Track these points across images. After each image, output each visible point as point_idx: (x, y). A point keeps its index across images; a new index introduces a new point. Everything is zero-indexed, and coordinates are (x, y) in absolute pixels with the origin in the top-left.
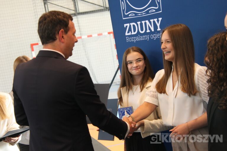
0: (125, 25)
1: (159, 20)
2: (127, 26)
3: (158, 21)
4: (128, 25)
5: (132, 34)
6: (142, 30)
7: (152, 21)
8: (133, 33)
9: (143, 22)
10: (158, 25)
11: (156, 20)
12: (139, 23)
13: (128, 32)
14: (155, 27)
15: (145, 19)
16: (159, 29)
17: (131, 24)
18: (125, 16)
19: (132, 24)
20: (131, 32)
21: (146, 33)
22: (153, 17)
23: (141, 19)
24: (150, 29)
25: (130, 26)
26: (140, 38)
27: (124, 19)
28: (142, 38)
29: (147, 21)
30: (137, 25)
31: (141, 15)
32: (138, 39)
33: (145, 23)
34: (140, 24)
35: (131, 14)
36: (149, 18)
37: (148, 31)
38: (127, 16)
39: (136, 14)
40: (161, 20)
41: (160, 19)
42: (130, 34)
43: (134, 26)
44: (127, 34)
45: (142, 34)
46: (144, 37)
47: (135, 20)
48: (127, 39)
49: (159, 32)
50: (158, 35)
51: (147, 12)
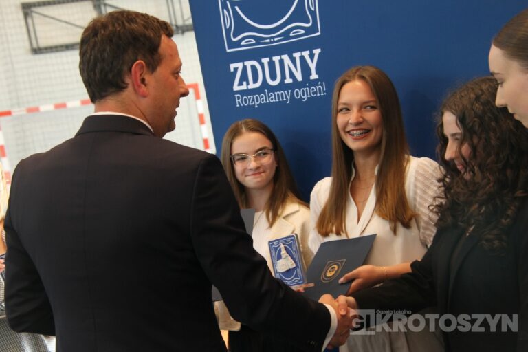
0: (232, 66)
1: (314, 54)
2: (236, 69)
3: (312, 56)
4: (240, 65)
5: (250, 87)
6: (273, 77)
7: (297, 55)
8: (252, 86)
9: (276, 59)
10: (313, 66)
11: (306, 54)
12: (266, 61)
13: (240, 84)
15: (280, 50)
16: (314, 76)
17: (246, 63)
18: (232, 45)
19: (248, 64)
20: (248, 84)
21: (282, 86)
22: (300, 46)
23: (270, 52)
24: (292, 75)
25: (245, 68)
26: (269, 97)
27: (228, 51)
28: (273, 98)
29: (286, 58)
30: (262, 65)
31: (271, 42)
32: (263, 99)
33: (282, 62)
34: (269, 63)
35: (246, 40)
36: (289, 50)
37: (288, 80)
38: (238, 44)
39: (258, 40)
40: (320, 53)
41: (317, 52)
42: (244, 87)
43: (253, 67)
44: (236, 88)
45: (273, 89)
46: (278, 94)
47: (256, 55)
48: (238, 101)
49: (315, 82)
50: (313, 89)
51: (286, 35)
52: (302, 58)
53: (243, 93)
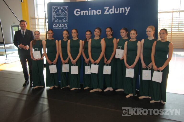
0: (53, 24)
2: (54, 24)
3: (66, 24)
4: (55, 24)
6: (60, 26)
7: (64, 24)
8: (56, 26)
9: (61, 24)
10: (66, 25)
11: (65, 24)
12: (59, 24)
13: (54, 26)
14: (65, 26)
15: (61, 23)
16: (66, 26)
18: (53, 21)
19: (56, 24)
21: (61, 27)
22: (65, 23)
23: (60, 23)
24: (63, 26)
25: (55, 25)
28: (59, 28)
29: (62, 24)
30: (58, 24)
32: (58, 28)
33: (61, 25)
35: (56, 21)
36: (63, 23)
37: (62, 26)
38: (55, 22)
39: (58, 22)
41: (67, 24)
42: (55, 26)
43: (57, 25)
44: (53, 26)
45: (60, 27)
47: (58, 23)
48: (53, 28)
49: (66, 27)
50: (66, 28)
51: (63, 22)
52: (65, 25)
53: (54, 27)
